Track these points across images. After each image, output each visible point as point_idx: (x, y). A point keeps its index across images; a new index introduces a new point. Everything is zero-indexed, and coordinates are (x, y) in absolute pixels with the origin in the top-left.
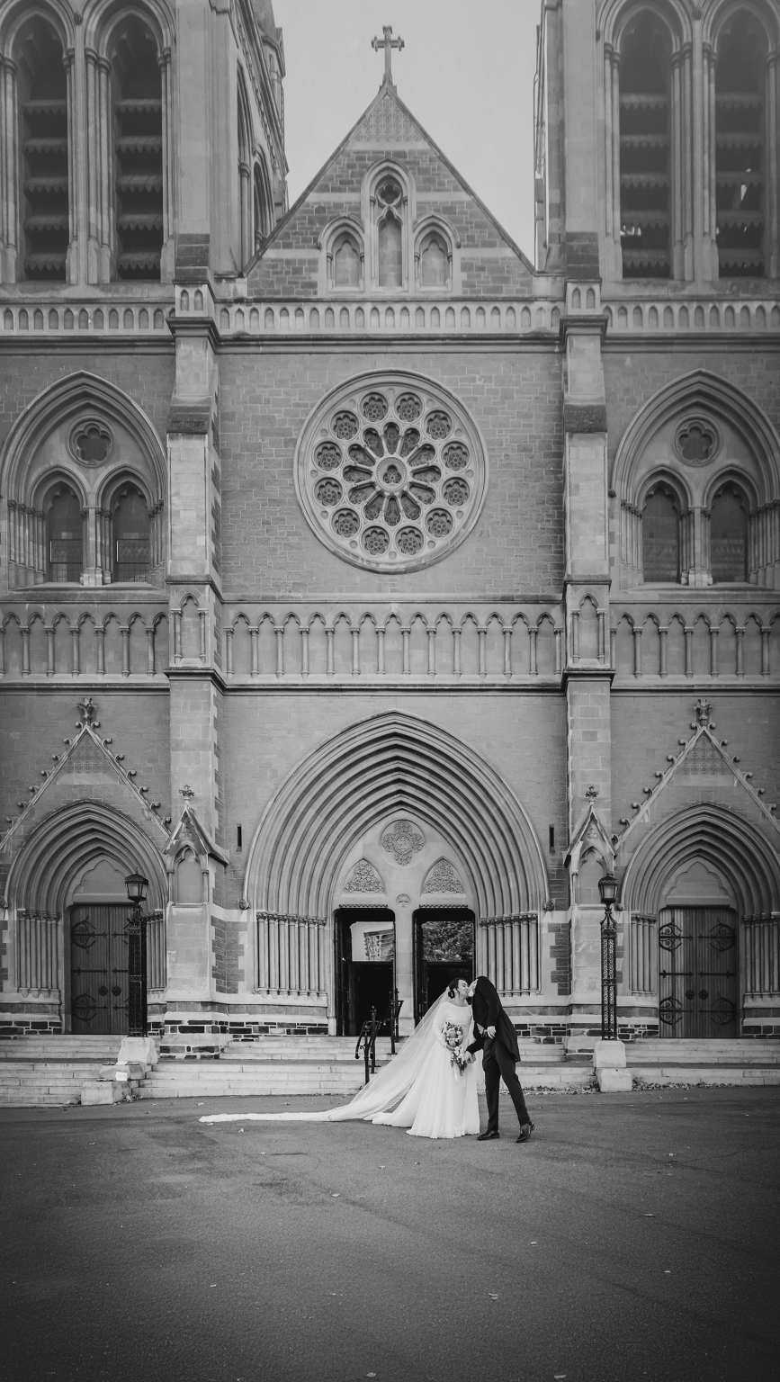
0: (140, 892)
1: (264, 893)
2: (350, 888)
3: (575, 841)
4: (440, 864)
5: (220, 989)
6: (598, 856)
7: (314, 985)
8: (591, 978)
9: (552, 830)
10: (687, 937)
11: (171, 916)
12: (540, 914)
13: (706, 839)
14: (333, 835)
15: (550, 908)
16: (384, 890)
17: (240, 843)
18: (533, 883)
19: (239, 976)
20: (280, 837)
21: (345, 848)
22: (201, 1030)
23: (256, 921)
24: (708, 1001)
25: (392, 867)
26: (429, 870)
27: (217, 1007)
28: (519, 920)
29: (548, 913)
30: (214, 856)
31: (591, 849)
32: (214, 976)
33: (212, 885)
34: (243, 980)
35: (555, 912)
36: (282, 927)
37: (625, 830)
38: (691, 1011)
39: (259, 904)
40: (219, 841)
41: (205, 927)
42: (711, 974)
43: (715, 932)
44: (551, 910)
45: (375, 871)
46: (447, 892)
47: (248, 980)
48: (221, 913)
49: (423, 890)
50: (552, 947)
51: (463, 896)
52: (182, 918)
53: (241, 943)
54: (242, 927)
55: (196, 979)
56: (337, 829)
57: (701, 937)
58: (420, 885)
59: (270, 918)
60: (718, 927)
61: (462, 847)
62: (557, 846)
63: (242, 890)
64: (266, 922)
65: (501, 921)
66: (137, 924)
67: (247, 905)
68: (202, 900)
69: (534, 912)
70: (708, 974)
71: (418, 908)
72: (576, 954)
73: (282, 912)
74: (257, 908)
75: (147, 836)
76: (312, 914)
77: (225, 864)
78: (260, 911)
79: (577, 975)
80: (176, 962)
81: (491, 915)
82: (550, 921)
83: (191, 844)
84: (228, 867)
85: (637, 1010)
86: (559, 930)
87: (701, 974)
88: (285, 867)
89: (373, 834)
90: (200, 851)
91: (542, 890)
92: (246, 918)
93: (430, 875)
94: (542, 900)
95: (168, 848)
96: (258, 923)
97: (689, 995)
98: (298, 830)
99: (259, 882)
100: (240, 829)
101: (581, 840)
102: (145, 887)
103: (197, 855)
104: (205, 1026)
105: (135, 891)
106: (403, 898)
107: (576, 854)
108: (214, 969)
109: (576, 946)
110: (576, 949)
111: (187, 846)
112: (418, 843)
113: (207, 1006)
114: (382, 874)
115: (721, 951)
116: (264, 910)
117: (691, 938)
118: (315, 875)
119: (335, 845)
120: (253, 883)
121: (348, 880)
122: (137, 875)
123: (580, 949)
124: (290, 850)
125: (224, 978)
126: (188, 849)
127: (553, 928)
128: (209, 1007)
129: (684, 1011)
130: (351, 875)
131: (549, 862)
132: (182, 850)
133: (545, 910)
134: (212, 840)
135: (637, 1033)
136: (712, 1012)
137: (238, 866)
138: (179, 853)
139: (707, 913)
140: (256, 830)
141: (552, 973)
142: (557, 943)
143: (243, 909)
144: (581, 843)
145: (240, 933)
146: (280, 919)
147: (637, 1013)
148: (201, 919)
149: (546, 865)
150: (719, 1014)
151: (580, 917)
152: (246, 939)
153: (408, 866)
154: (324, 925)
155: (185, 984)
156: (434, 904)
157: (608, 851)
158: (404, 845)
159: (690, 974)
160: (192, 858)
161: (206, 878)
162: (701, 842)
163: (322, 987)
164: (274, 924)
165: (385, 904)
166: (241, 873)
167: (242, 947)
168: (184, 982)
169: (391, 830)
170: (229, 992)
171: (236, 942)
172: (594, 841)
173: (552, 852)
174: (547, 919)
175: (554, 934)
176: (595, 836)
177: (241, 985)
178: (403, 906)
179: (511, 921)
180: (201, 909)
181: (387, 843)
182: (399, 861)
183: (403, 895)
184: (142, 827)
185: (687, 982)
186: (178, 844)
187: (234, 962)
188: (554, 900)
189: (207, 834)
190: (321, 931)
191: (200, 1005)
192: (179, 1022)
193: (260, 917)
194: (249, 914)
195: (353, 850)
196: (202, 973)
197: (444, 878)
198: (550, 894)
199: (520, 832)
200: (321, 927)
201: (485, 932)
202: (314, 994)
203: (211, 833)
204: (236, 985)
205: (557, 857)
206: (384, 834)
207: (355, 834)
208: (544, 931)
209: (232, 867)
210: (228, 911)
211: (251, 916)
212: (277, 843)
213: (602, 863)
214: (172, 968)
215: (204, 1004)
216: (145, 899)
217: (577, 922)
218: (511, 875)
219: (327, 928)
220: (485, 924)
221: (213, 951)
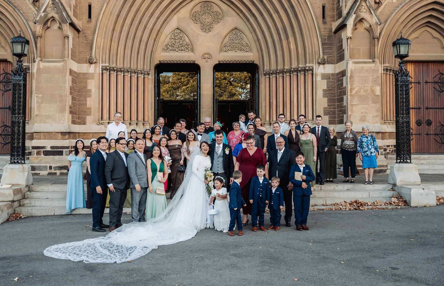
0: (23, 49)
1: (108, 52)
2: (167, 48)
3: (348, 14)
4: (234, 32)
5: (74, 122)
6: (366, 25)
7: (141, 117)
8: (362, 113)
9: (324, 7)
10: (416, 83)
11: (38, 69)
12: (315, 66)
13: (434, 14)
14: (157, 11)
15: (323, 63)
16: (192, 50)
17: (90, 17)
18: (310, 45)
19: (88, 112)
20: (120, 12)
21: (165, 21)
22: (60, 153)
23: (101, 72)
24: (432, 127)
25: (198, 34)
26: (226, 36)
27: (72, 135)
28: (297, 71)
29: (322, 66)
30: (72, 25)
31: (361, 20)
32: (71, 112)
33: (71, 46)
34: (90, 115)
35: (327, 66)
36: (119, 77)
37: (378, 8)
38: (420, 134)
39: (104, 60)
40: (75, 15)
41: (65, 76)
42: (434, 108)
43: (437, 79)
44: (324, 64)
45: (186, 37)
46: (239, 51)
47: (94, 115)
48: (75, 66)
49: (221, 50)
50: (324, 90)
51: (251, 54)
52: (48, 71)
53: (89, 88)
54: (92, 76)
55: (58, 115)
56: (160, 7)
57: (426, 82)
58: (219, 47)
59: (110, 70)
60: (439, 75)
61: (252, 20)
62: (328, 19)
63: (91, 49)
64: (108, 73)
65: (283, 72)
66: (20, 75)
67: (95, 61)
68: (63, 57)
69: (311, 65)
70: (432, 108)
71: (217, 62)
72: (351, 95)
73: (120, 66)
74: (102, 63)
75: (19, 10)
76: (140, 67)
77: (78, 31)
78: (104, 65)
79: (352, 111)
80: (42, 103)
81: (273, 68)
82: (323, 72)
83: (56, 16)
84: (81, 33)
85: (387, 134)
86: (329, 78)
87: (427, 108)
88: (122, 34)
89: (185, 12)
90: (63, 21)
91: (317, 49)
92: (93, 70)
93: (227, 39)
94: (317, 57)
95: (38, 19)
96: (102, 74)
97: (419, 123)
98: (133, 7)
99: (104, 44)
100: (90, 6)
101: (354, 13)
102: (27, 46)
103: (60, 24)
104: (64, 150)
105: (18, 49)
106: (207, 56)
107: (350, 23)
108: (70, 108)
109: (351, 89)
110: (351, 92)
111: (53, 17)
112: (218, 18)
113: (65, 135)
114: (192, 39)
115: (441, 92)
116: (107, 64)
117: (419, 83)
118: (143, 40)
119: (158, 18)
120: (99, 44)
121: (165, 43)
122: (20, 37)
123: (354, 92)
124: (126, 21)
125: (76, 114)
126: (53, 19)
127: (325, 77)
128: (67, 136)
129: (415, 134)
130: (168, 39)
131: (322, 30)
132: (48, 20)
133: (319, 63)
134: (71, 13)
135: (388, 151)
136: (435, 134)
137: (88, 32)
138: (46, 22)
139: (431, 66)
140: (102, 7)
141: (324, 108)
142: (327, 87)
143: (91, 63)
144: (354, 16)
145: (89, 81)
146: (117, 71)
147: (387, 137)
148: (62, 71)
149: (320, 32)
150: (440, 136)
151: (353, 68)
152: (93, 86)
153: (210, 34)
154: (148, 74)
155: (48, 119)
156: (230, 60)
157: (374, 21)
158: (207, 19)
159: (419, 108)
160: (55, 26)
161: (66, 41)
162: (431, 16)
163: (146, 119)
164: (114, 74)
165: (193, 60)
166: (90, 38)
167: (90, 91)
168: (48, 117)
169: (198, 8)
170: (79, 124)
171: (85, 87)
172: (364, 14)
173: (325, 23)
174: (320, 70)
175: (326, 81)
176: (365, 10)
177: (89, 119)
178: (207, 62)
179: (290, 71)
180: (62, 64)
181: (195, 17)
182: (204, 30)
183: (207, 54)
184: (16, 5)
185: (417, 114)
186: (46, 16)
187: (84, 102)
188: (326, 57)
189: (68, 9)
190: (146, 79)
191: (60, 135)
192: (43, 147)
193: (104, 69)
194: (95, 67)
195: (170, 22)
196: (62, 110)
197: (236, 41)
198: (324, 53)
199: (300, 9)
200: (146, 76)
201: (267, 79)
202: (141, 124)
203: (71, 8)
204: (85, 118)
205: (328, 26)
206: (192, 12)
207: (172, 11)
208: (319, 78)
209: (84, 33)
210: (79, 65)
211: (98, 69)
212: (118, 16)
213: (370, 30)
214: (39, 107)
215: (63, 134)
216: (26, 55)
217: (352, 72)
218: (291, 39)
219: (150, 77)
220: (268, 74)
221: (70, 94)
